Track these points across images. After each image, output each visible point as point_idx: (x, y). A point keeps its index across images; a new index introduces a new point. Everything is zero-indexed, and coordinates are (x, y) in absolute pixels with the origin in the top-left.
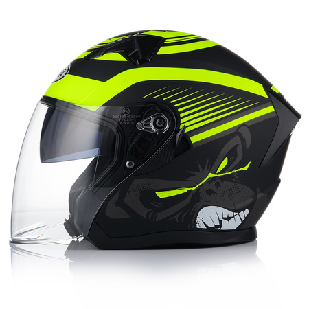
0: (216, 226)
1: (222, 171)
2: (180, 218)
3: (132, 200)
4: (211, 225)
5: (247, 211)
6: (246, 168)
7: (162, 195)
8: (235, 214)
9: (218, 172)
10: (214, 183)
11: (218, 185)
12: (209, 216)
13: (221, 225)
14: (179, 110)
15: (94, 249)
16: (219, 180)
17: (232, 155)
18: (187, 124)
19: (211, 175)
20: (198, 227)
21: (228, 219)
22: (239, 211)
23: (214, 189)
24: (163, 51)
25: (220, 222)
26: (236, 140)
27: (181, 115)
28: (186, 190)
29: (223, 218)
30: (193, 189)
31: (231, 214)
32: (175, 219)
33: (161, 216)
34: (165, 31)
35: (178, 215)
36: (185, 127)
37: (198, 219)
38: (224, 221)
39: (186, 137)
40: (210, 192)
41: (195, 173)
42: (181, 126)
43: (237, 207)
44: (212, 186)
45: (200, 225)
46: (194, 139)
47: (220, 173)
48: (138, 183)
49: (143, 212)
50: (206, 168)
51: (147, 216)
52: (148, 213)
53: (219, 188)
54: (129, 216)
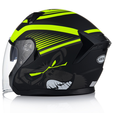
0: (55, 88)
2: (40, 84)
4: (53, 87)
6: (65, 65)
7: (32, 75)
8: (63, 83)
9: (52, 66)
10: (51, 70)
12: (51, 84)
13: (58, 88)
16: (53, 70)
19: (49, 67)
21: (60, 85)
23: (52, 73)
28: (40, 73)
29: (58, 85)
30: (43, 73)
31: (61, 83)
32: (38, 84)
33: (33, 83)
35: (39, 83)
37: (47, 85)
40: (50, 74)
41: (43, 67)
44: (51, 72)
45: (48, 87)
46: (41, 53)
47: (53, 67)
48: (23, 70)
50: (47, 65)
51: (28, 83)
52: (29, 82)
53: (54, 72)
54: (23, 83)
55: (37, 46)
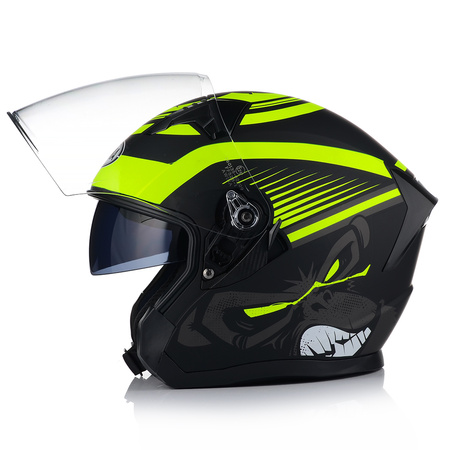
0: (327, 353)
1: (333, 278)
2: (278, 343)
3: (213, 320)
4: (320, 351)
5: (368, 331)
6: (364, 273)
7: (252, 313)
8: (352, 335)
9: (326, 280)
10: (322, 294)
11: (327, 297)
12: (317, 339)
13: (333, 351)
14: (272, 199)
15: (165, 388)
16: (328, 291)
17: (344, 257)
18: (282, 217)
19: (317, 284)
20: (302, 354)
21: (343, 342)
22: (356, 331)
23: (323, 302)
24: (248, 120)
25: (333, 346)
26: (350, 236)
27: (275, 206)
28: (284, 305)
29: (336, 342)
30: (295, 303)
31: (346, 335)
32: (271, 344)
33: (252, 341)
34: (250, 93)
35: (276, 339)
36: (280, 221)
37: (302, 344)
38: (337, 346)
39: (282, 235)
40: (316, 307)
41: (297, 282)
42: (275, 220)
43: (355, 326)
44: (320, 299)
45: (305, 352)
46: (293, 237)
47: (329, 281)
48: (220, 299)
49: (228, 336)
50: (310, 275)
51: (234, 341)
52: (235, 338)
53: (329, 301)
54: (209, 343)
55: (276, 213)
